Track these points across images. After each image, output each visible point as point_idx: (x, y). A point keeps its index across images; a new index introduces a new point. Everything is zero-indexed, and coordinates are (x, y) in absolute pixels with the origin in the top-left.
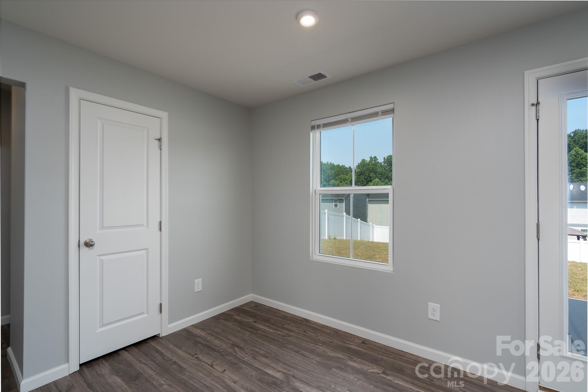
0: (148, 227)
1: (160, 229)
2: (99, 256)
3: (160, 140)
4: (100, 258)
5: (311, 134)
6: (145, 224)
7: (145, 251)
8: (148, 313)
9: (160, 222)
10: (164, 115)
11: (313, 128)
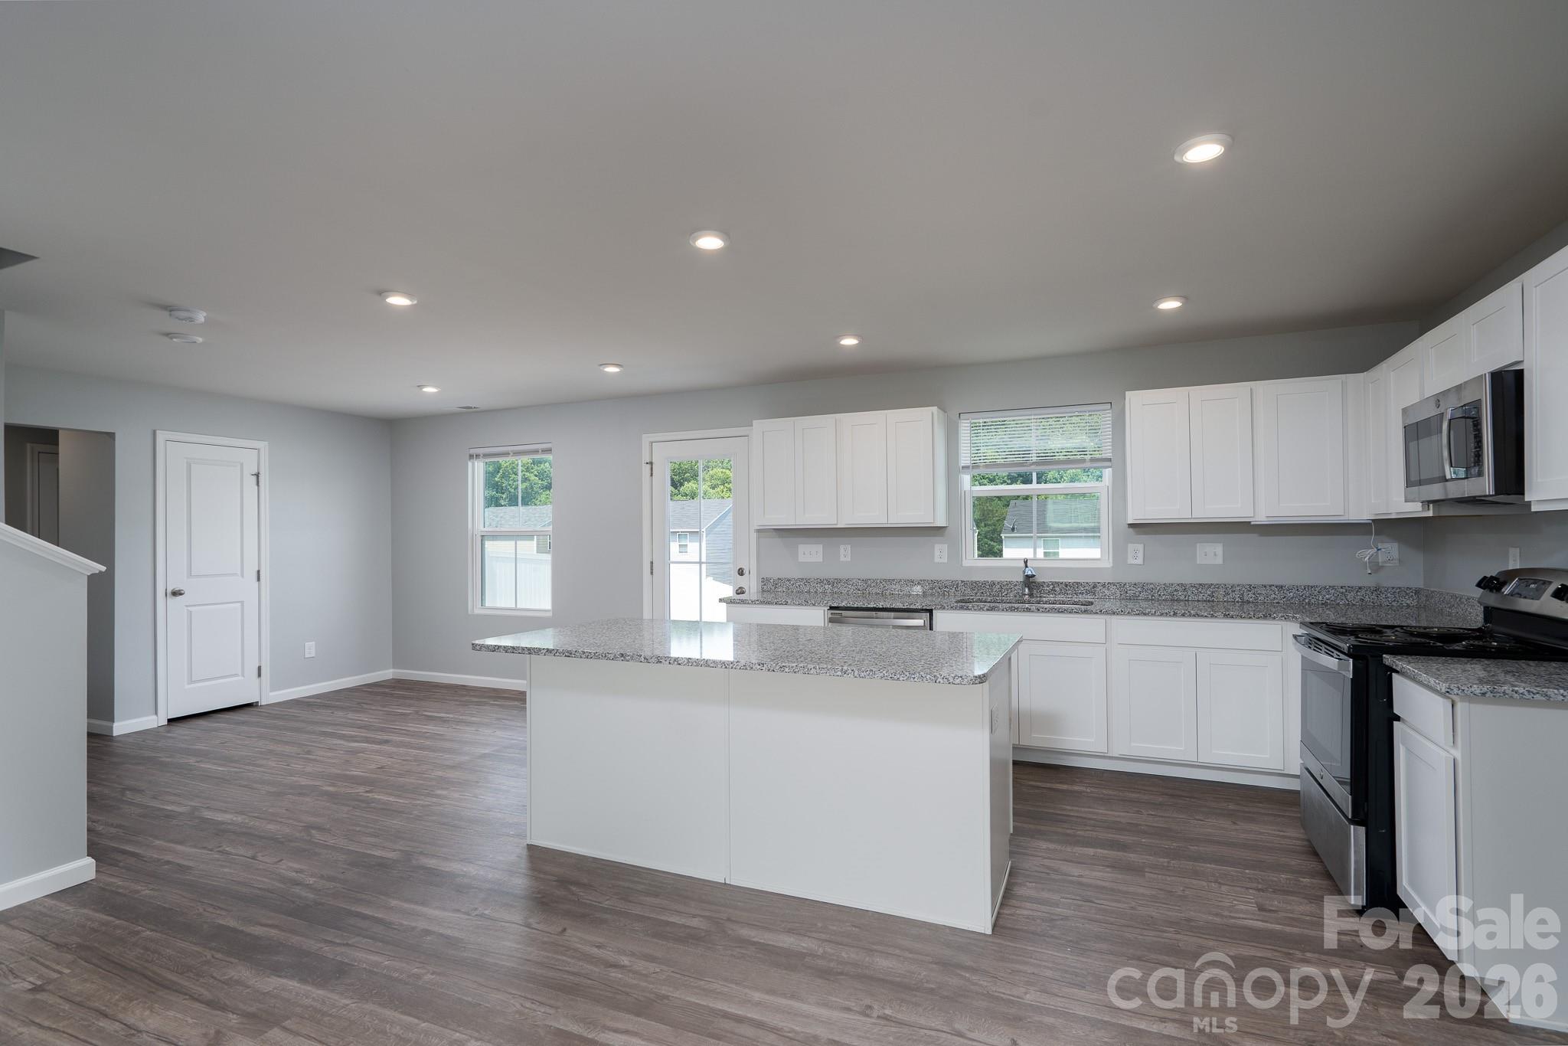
0: (242, 576)
1: (259, 579)
2: (187, 606)
3: (257, 475)
4: (187, 610)
5: (470, 464)
6: (239, 573)
7: (239, 604)
8: (243, 676)
9: (259, 572)
10: (262, 445)
11: (471, 457)
